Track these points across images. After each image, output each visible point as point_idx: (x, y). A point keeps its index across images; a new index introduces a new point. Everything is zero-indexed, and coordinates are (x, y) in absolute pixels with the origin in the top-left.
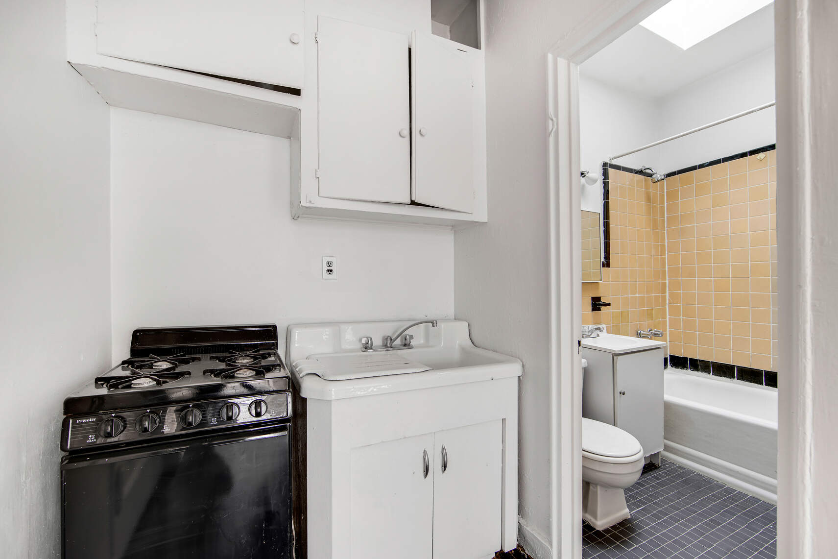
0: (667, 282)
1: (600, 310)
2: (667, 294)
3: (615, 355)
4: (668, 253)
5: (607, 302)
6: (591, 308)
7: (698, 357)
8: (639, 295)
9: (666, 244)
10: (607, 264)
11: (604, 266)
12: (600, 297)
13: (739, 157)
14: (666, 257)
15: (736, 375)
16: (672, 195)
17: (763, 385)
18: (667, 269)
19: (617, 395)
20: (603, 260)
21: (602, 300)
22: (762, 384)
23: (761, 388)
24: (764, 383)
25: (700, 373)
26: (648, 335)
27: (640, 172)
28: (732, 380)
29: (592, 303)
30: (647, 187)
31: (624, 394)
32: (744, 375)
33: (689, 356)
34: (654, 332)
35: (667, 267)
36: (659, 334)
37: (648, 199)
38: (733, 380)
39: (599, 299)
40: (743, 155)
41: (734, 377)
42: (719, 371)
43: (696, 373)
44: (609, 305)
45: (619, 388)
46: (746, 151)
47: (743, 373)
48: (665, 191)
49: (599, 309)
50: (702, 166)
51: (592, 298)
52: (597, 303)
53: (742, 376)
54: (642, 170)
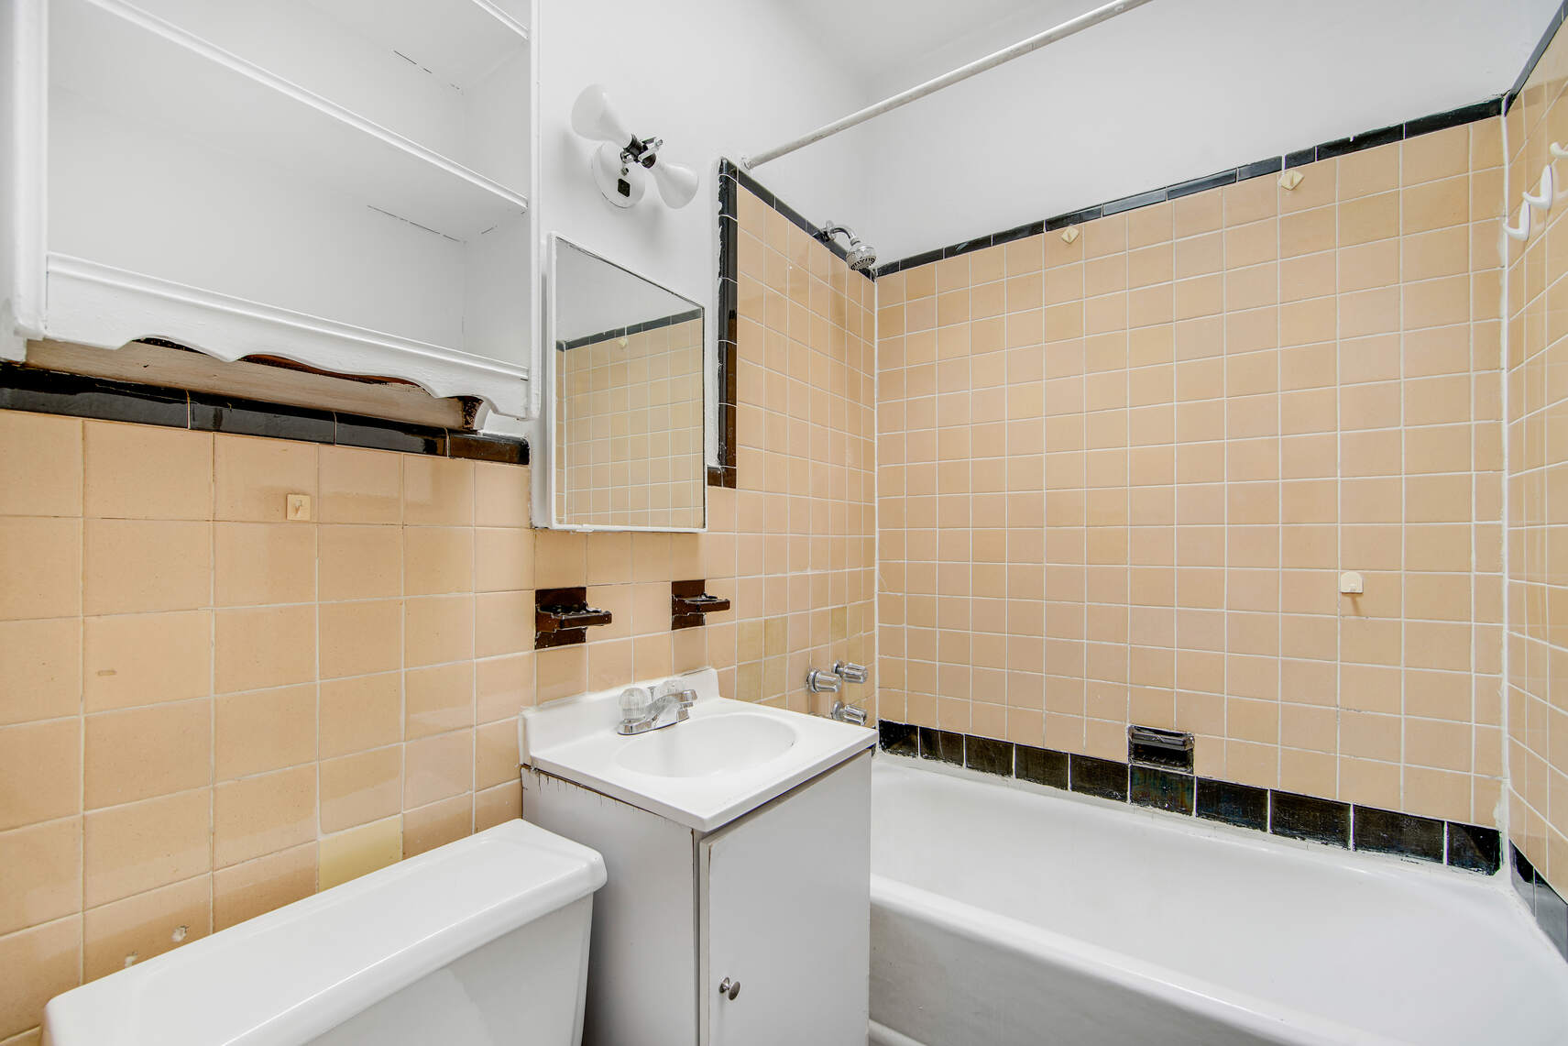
0: (877, 536)
1: (703, 624)
2: (877, 567)
3: (702, 837)
4: (878, 465)
5: (721, 598)
6: (669, 619)
7: (937, 725)
8: (817, 572)
9: (876, 442)
10: (724, 476)
11: (714, 478)
12: (702, 582)
13: (1027, 233)
14: (876, 474)
15: (1014, 767)
16: (891, 321)
17: (1067, 789)
18: (876, 505)
19: (712, 997)
20: (712, 461)
21: (709, 591)
22: (1064, 787)
23: (1064, 798)
24: (1069, 785)
25: (940, 764)
26: (832, 683)
27: (823, 237)
28: (1006, 778)
29: (674, 603)
30: (837, 279)
31: (733, 996)
32: (1030, 766)
33: (920, 723)
34: (846, 671)
35: (876, 499)
36: (858, 677)
37: (839, 313)
38: (1009, 779)
39: (698, 587)
40: (1035, 229)
41: (1009, 773)
42: (982, 758)
43: (933, 763)
44: (725, 605)
45: (715, 976)
46: (1040, 220)
47: (1029, 763)
48: (876, 309)
49: (698, 622)
50: (952, 251)
51: (674, 584)
52: (687, 601)
53: (1027, 769)
54: (826, 233)
